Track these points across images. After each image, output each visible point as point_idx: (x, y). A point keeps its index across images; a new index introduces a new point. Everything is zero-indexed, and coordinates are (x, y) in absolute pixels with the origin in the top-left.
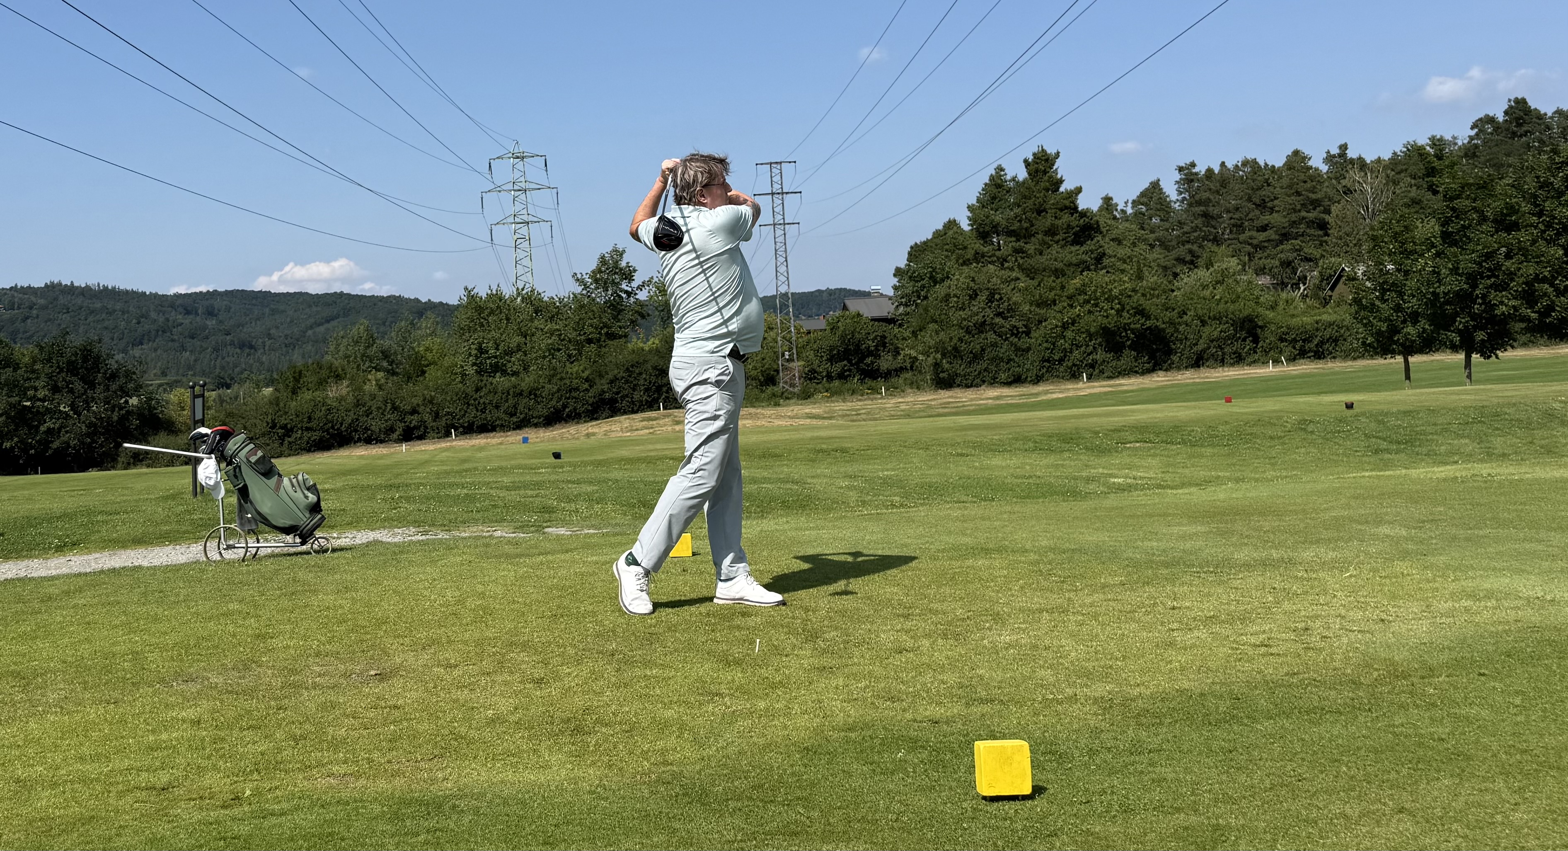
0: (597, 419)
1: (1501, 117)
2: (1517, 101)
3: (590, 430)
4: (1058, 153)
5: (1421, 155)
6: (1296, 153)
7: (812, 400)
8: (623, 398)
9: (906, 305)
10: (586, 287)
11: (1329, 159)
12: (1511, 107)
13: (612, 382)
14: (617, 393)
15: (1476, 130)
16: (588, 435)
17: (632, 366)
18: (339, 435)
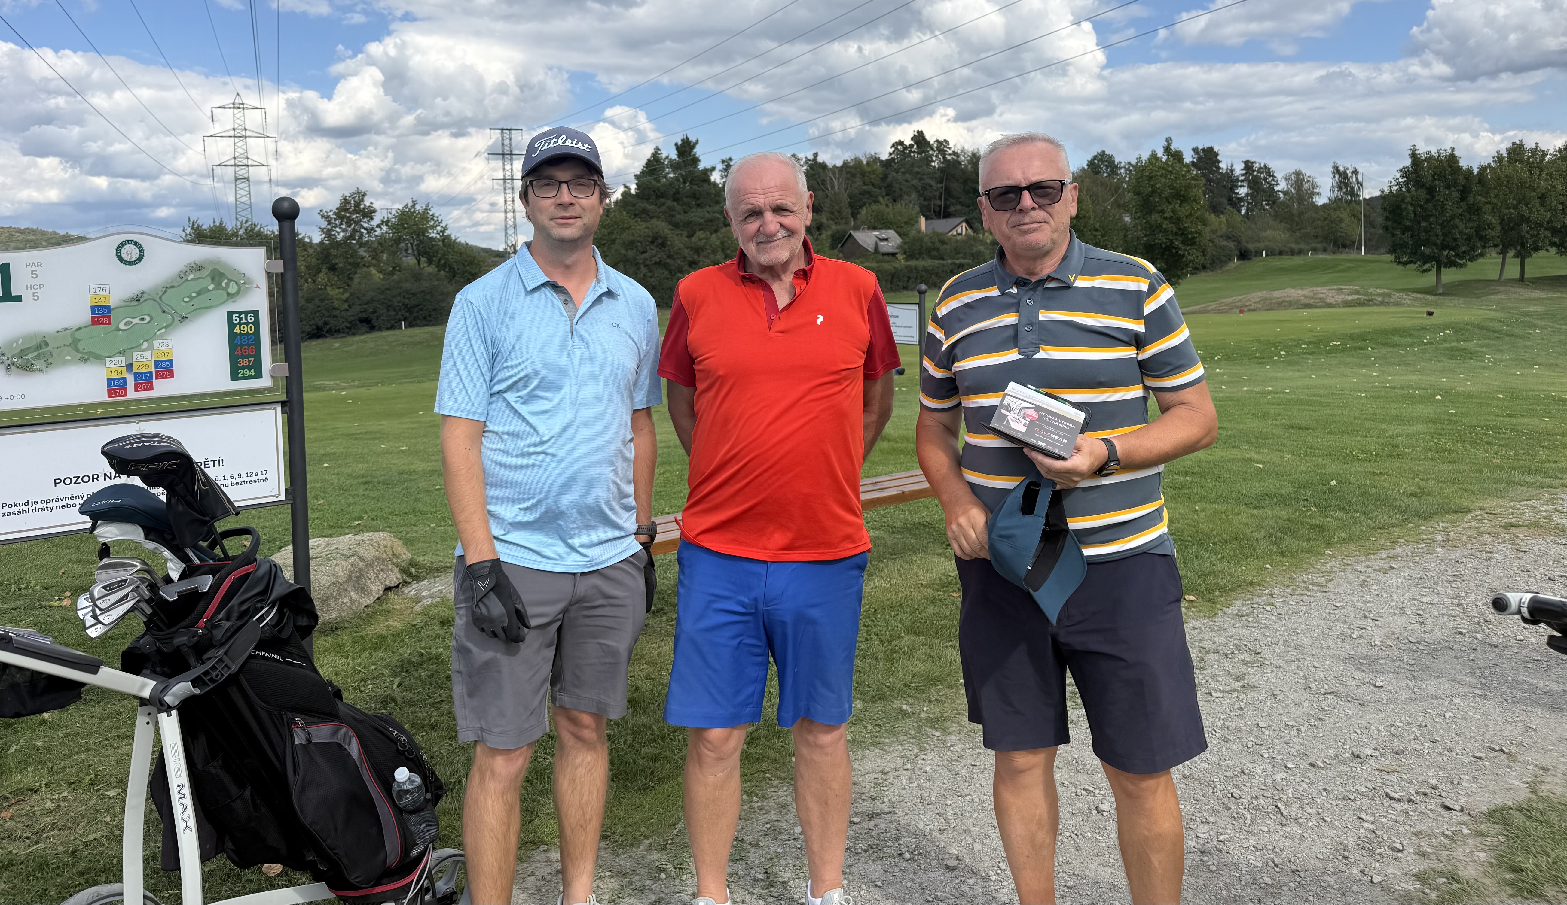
2: (918, 132)
4: (697, 141)
15: (893, 149)
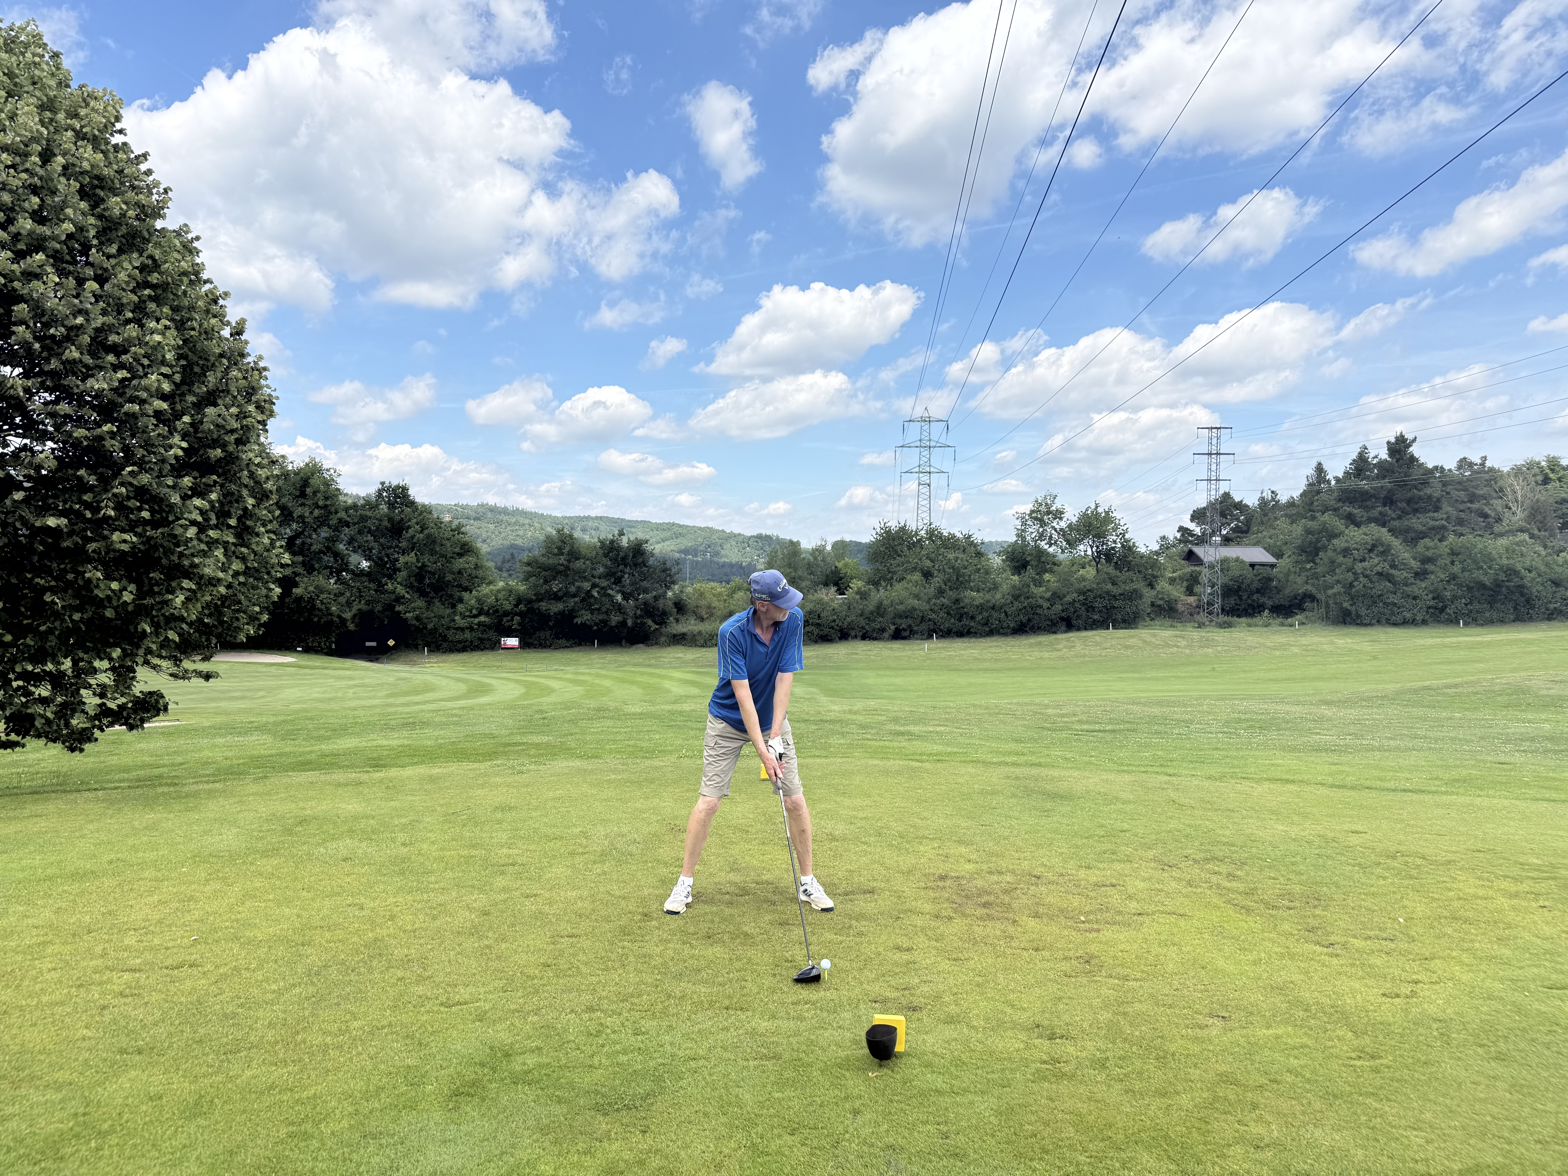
4: (1414, 439)
5: (1537, 468)
6: (1464, 459)
8: (1078, 617)
13: (1069, 603)
14: (1074, 613)
18: (841, 630)
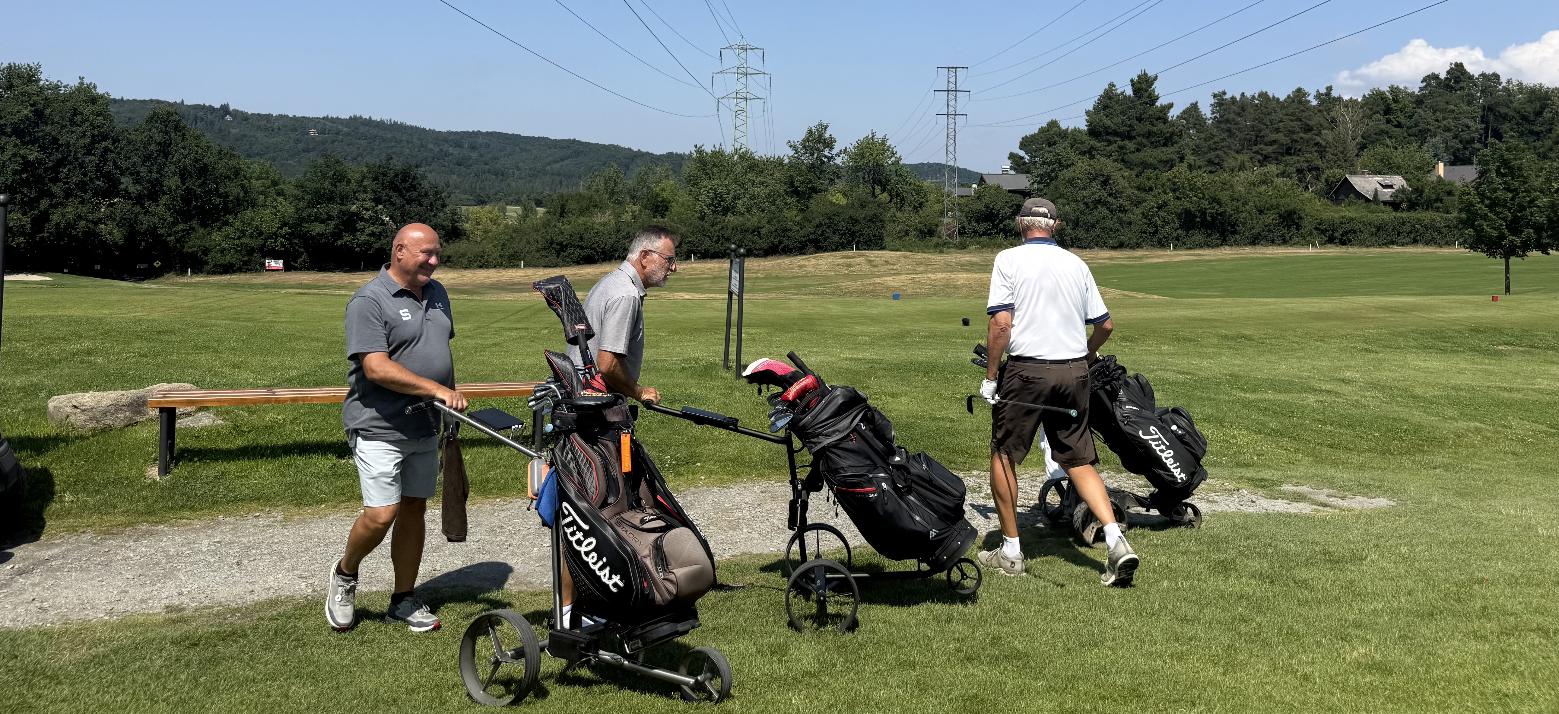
0: (804, 254)
1: (1443, 76)
2: (1456, 64)
3: (802, 263)
4: (1156, 76)
5: (1382, 99)
6: (1299, 90)
7: (967, 250)
8: (825, 239)
9: (1039, 183)
10: (796, 153)
11: (1318, 96)
12: (1452, 69)
13: (817, 226)
14: (822, 235)
15: (1425, 83)
16: (801, 267)
17: (834, 215)
18: (604, 253)
